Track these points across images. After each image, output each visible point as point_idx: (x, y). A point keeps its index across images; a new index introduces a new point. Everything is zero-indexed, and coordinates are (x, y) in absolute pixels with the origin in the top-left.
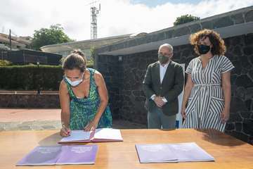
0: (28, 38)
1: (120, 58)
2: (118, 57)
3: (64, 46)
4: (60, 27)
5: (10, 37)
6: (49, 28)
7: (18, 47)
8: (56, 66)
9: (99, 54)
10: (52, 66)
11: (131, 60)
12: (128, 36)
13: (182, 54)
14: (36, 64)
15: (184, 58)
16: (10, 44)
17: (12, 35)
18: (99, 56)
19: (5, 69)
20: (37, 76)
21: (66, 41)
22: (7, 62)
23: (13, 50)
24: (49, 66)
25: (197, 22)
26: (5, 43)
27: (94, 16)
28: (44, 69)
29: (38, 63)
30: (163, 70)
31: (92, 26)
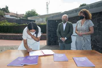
0: (23, 15)
1: (57, 21)
3: (36, 17)
4: (35, 10)
5: (17, 14)
6: (31, 11)
7: (20, 18)
16: (17, 17)
17: (17, 13)
18: (49, 20)
19: (14, 26)
21: (37, 15)
22: (16, 23)
23: (18, 19)
26: (15, 17)
27: (47, 5)
29: (26, 24)
30: (65, 26)
31: (47, 9)
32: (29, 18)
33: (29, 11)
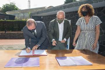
1: (42, 17)
2: (41, 17)
3: (16, 12)
4: (14, 3)
6: (9, 4)
8: (13, 21)
9: (33, 15)
10: (11, 21)
11: (47, 18)
12: (44, 8)
13: (69, 16)
14: (4, 19)
15: (70, 18)
18: (33, 16)
20: (4, 25)
21: (17, 9)
24: (10, 20)
25: (77, 2)
28: (8, 22)
29: (5, 19)
31: (28, 3)
32: (7, 13)
33: (7, 4)
